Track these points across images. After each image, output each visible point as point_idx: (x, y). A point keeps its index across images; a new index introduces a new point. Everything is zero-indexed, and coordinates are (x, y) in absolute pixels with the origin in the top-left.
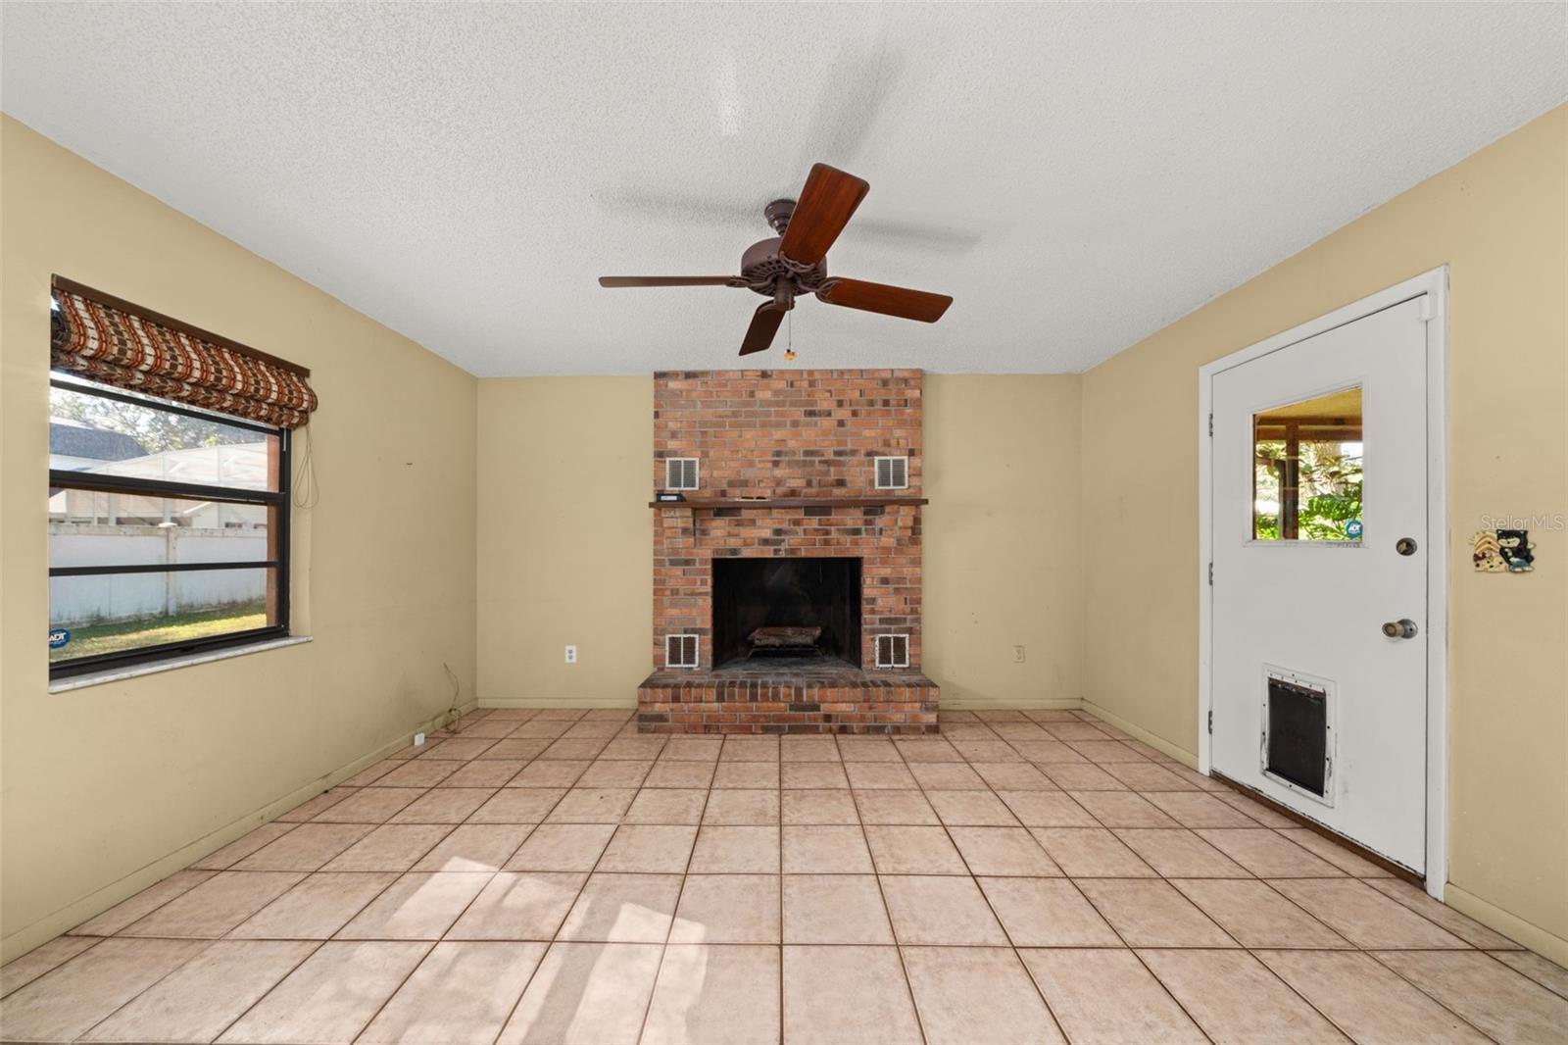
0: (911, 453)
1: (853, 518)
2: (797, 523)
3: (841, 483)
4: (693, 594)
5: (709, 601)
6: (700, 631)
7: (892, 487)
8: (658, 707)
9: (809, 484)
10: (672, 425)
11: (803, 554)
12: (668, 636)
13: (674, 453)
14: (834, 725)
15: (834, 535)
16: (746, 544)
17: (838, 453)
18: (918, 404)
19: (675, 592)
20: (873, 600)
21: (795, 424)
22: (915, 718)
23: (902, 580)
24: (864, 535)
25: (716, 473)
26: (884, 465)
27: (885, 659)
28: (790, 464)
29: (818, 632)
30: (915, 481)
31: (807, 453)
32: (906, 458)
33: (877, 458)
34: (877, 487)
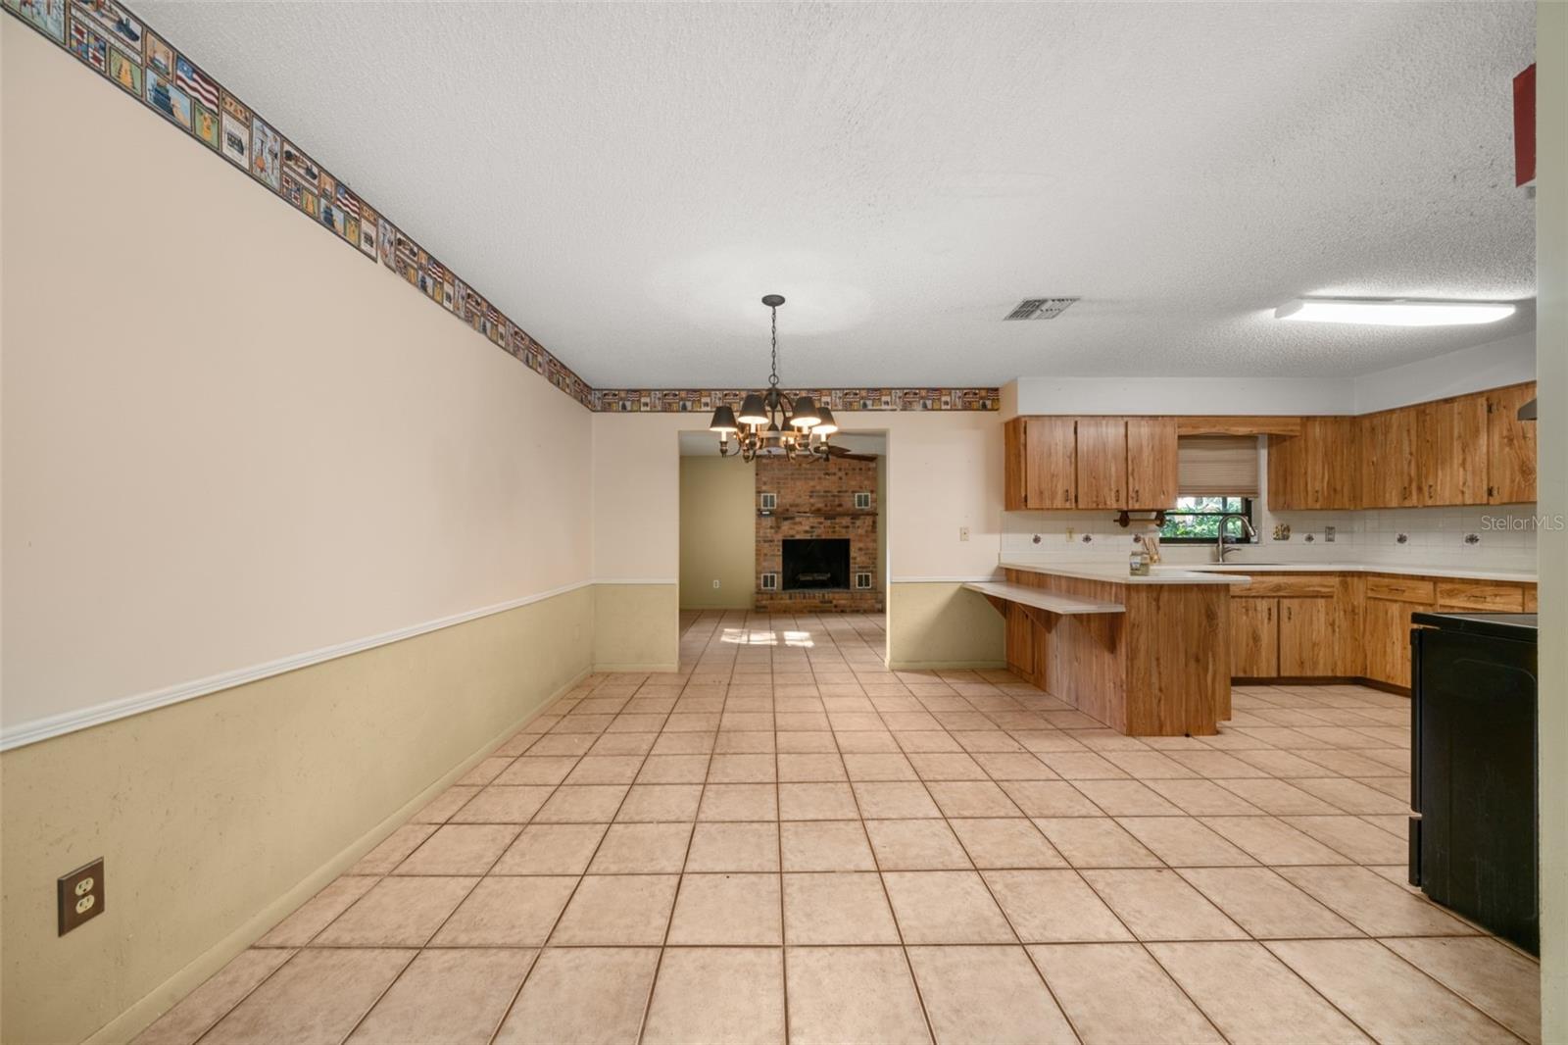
0: (872, 492)
1: (846, 521)
2: (821, 523)
3: (840, 505)
4: (774, 555)
5: (781, 558)
6: (777, 573)
7: (863, 507)
8: (764, 602)
9: (826, 506)
10: (764, 479)
11: (823, 537)
12: (762, 575)
14: (839, 609)
15: (837, 529)
16: (798, 533)
17: (839, 492)
18: (875, 469)
19: (766, 555)
20: (855, 558)
21: (820, 478)
22: (873, 606)
23: (867, 549)
24: (851, 529)
25: (784, 501)
26: (859, 497)
27: (860, 584)
28: (818, 497)
29: (829, 575)
30: (874, 504)
31: (826, 492)
32: (869, 494)
33: (856, 495)
34: (857, 507)
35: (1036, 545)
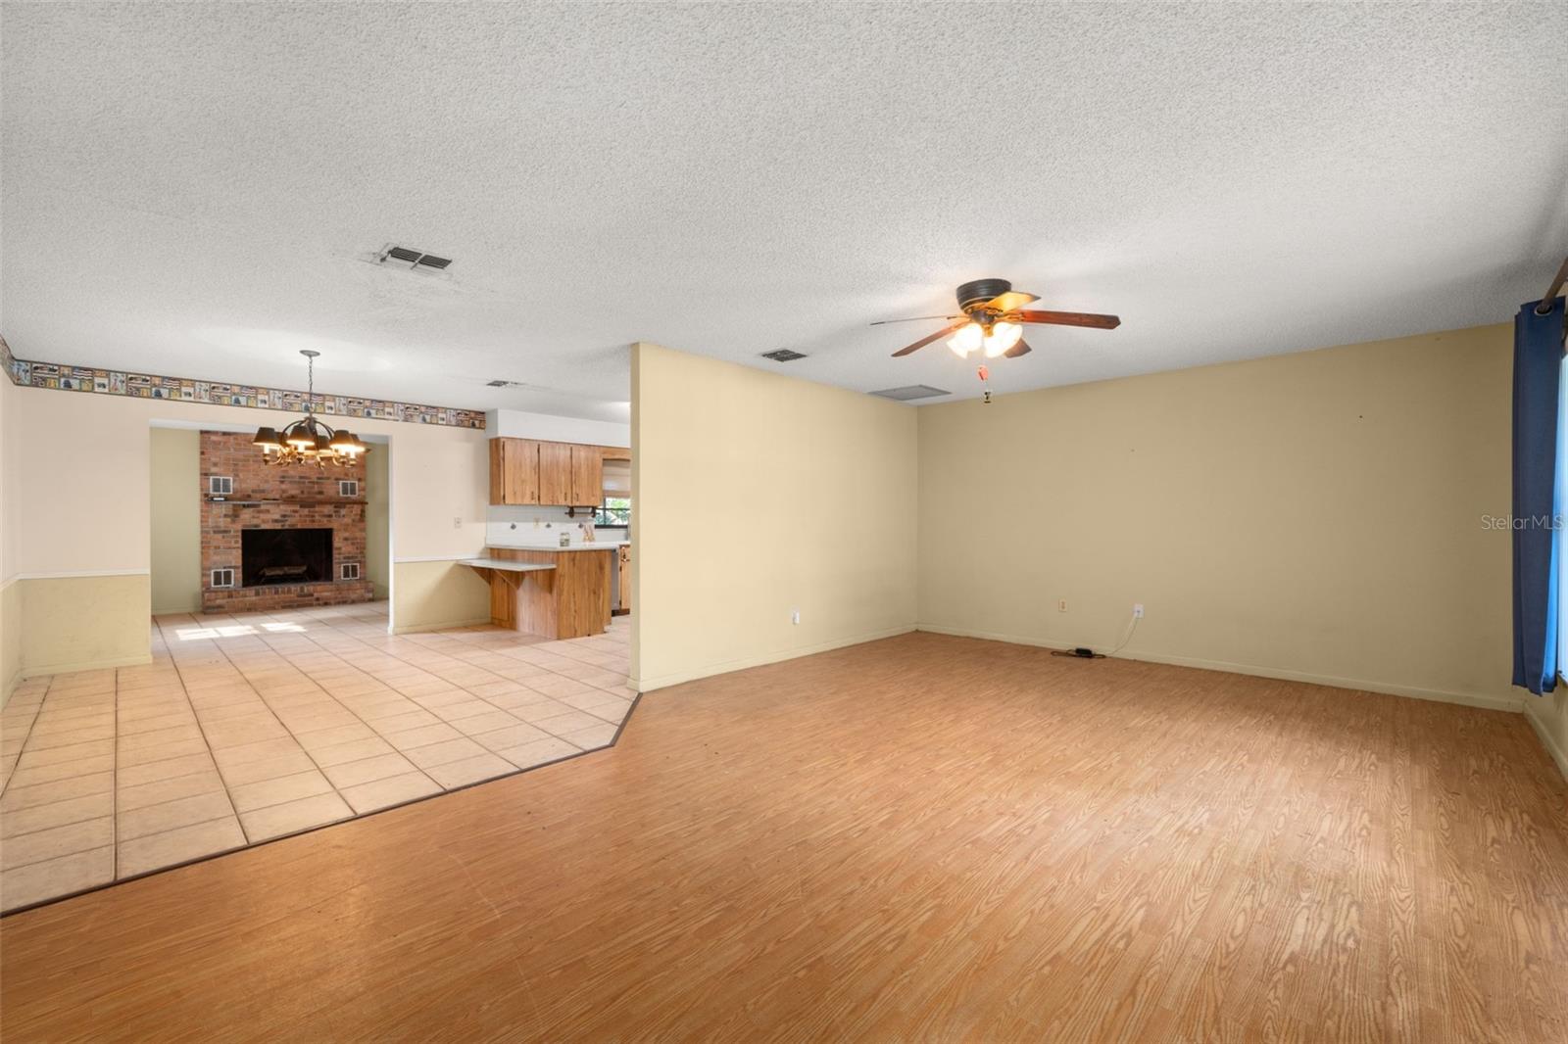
0: (359, 480)
1: (328, 509)
2: (296, 512)
3: (321, 493)
4: (230, 548)
5: (240, 551)
6: (235, 567)
7: (349, 495)
8: (218, 602)
9: (302, 492)
10: (213, 459)
11: (299, 527)
12: (212, 572)
13: (216, 474)
15: (317, 518)
16: (264, 522)
17: (319, 478)
19: (218, 547)
20: (340, 548)
22: (362, 596)
23: (356, 538)
24: (334, 518)
25: (244, 486)
26: (345, 485)
27: (346, 575)
28: (291, 482)
29: (305, 568)
30: (362, 493)
31: (301, 477)
32: (357, 482)
33: (341, 482)
34: (341, 494)
35: (514, 531)
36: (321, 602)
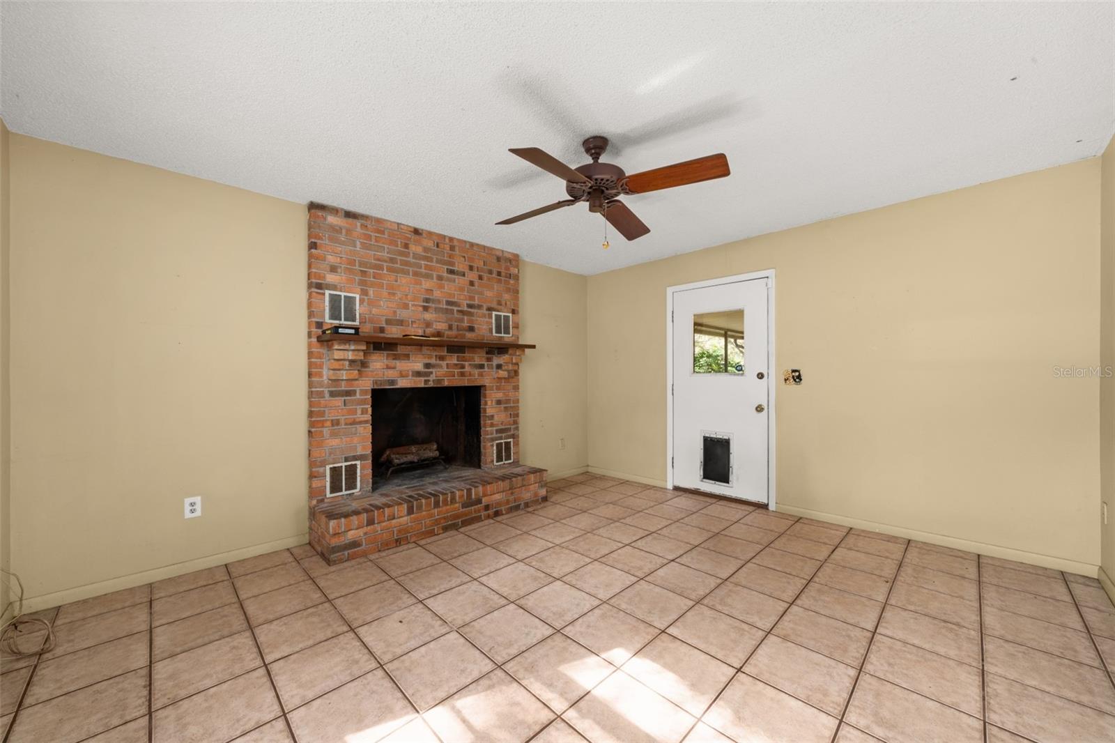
0: (513, 312)
1: (480, 356)
2: (441, 358)
4: (354, 423)
5: (370, 428)
6: (361, 458)
7: (503, 335)
8: (351, 535)
9: (450, 328)
10: (331, 259)
11: (446, 384)
12: (328, 467)
13: (334, 287)
15: (467, 369)
16: (402, 375)
17: (470, 306)
18: (517, 278)
19: (336, 423)
20: (492, 416)
21: (440, 278)
23: (510, 401)
24: (486, 369)
25: (374, 311)
26: (498, 318)
27: (499, 459)
28: (437, 310)
30: (516, 332)
31: (449, 303)
32: (510, 315)
33: (494, 313)
34: (494, 334)
36: (491, 512)
